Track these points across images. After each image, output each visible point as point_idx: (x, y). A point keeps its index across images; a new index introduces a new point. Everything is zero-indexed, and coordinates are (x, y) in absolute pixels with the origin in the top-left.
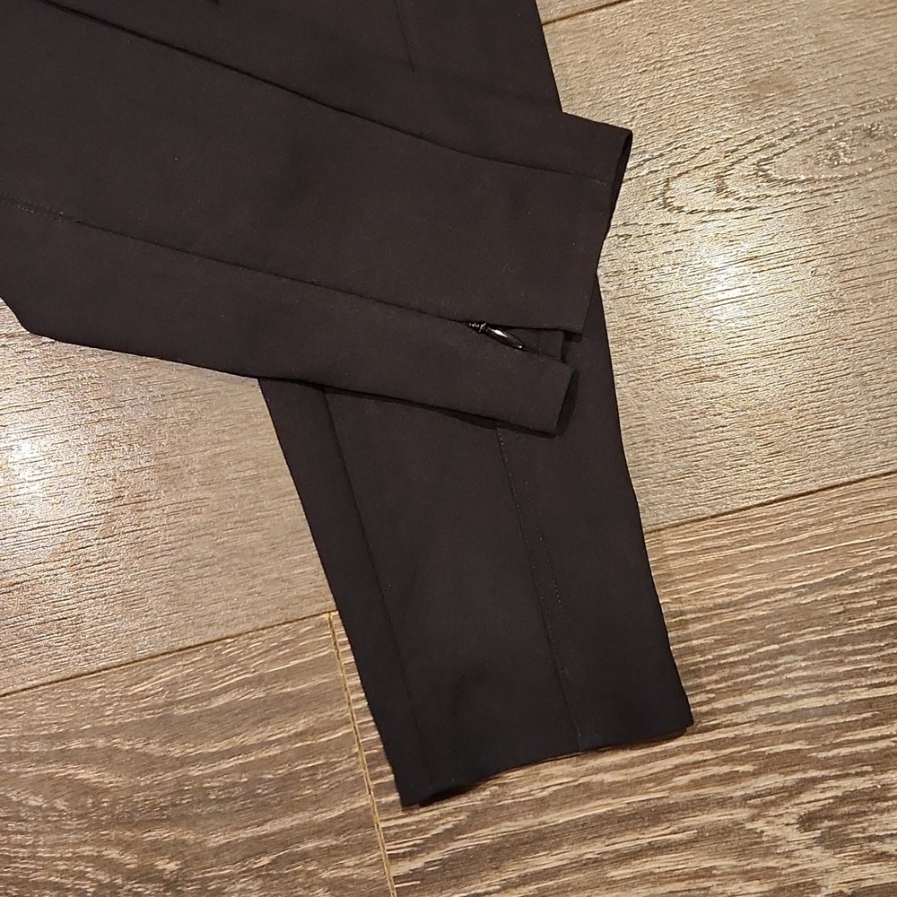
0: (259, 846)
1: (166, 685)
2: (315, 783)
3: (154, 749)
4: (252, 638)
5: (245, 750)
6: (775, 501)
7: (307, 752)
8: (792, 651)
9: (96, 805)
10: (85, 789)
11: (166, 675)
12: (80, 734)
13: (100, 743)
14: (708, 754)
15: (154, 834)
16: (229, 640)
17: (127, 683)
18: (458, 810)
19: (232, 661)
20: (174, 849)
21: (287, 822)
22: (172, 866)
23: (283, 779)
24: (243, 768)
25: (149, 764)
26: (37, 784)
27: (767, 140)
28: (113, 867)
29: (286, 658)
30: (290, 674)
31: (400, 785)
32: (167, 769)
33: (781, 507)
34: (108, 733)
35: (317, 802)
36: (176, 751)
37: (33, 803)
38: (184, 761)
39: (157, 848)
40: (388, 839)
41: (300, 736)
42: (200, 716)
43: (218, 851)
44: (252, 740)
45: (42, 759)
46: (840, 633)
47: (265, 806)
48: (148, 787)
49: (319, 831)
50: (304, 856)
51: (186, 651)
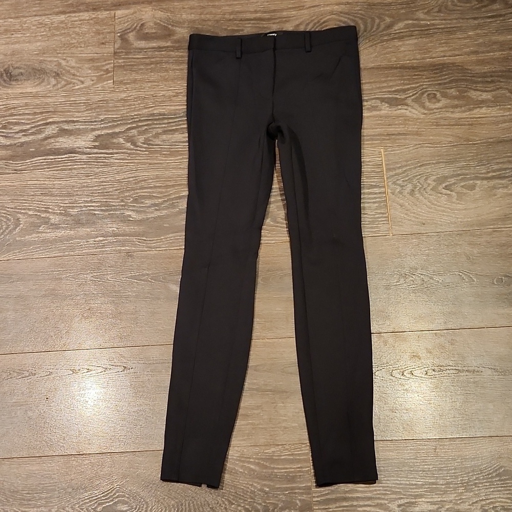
0: (286, 489)
1: (272, 451)
2: (300, 478)
3: (267, 464)
4: (292, 445)
5: (287, 468)
7: (300, 472)
8: (402, 471)
9: (254, 474)
10: (253, 470)
11: (273, 449)
12: (253, 458)
13: (257, 461)
14: (381, 488)
15: (264, 483)
16: (287, 445)
17: (264, 449)
18: (329, 490)
19: (287, 449)
20: (268, 486)
21: (294, 485)
22: (267, 489)
23: (294, 476)
24: (285, 472)
25: (266, 467)
26: (242, 467)
28: (255, 487)
29: (298, 451)
30: (299, 455)
31: (316, 482)
32: (269, 469)
33: (404, 441)
34: (258, 459)
35: (301, 482)
36: (272, 466)
37: (240, 470)
38: (274, 468)
39: (265, 485)
40: (314, 493)
41: (299, 468)
42: (278, 459)
43: (278, 488)
44: (289, 467)
45: (244, 462)
46: (412, 469)
47: (289, 481)
48: (266, 472)
49: (300, 488)
50: (295, 493)
51: (278, 445)
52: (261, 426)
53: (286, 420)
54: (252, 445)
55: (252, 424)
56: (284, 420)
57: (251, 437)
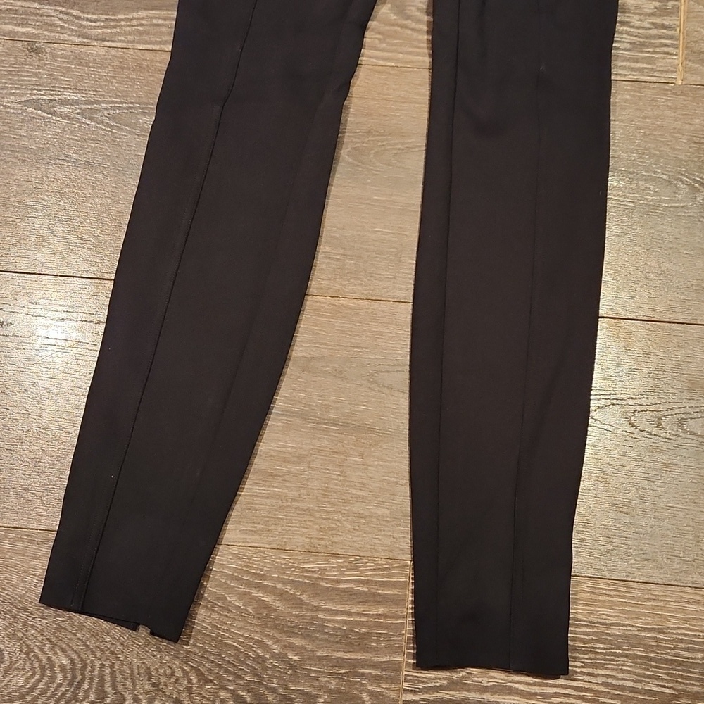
0: (341, 663)
1: (320, 568)
2: (378, 641)
3: (304, 598)
4: (369, 560)
5: (349, 614)
6: (640, 582)
7: (380, 625)
8: (626, 656)
9: (268, 616)
10: (265, 606)
11: (323, 564)
12: (272, 579)
13: (279, 586)
14: (572, 692)
15: (291, 640)
16: (358, 557)
17: (302, 561)
18: (445, 679)
19: (356, 568)
20: (300, 650)
21: (360, 656)
22: (296, 658)
23: (364, 634)
24: (345, 622)
25: (300, 604)
26: (242, 596)
27: (688, 410)
28: (267, 648)
29: (383, 576)
30: (383, 584)
32: (308, 610)
33: (642, 586)
34: (284, 582)
35: (376, 651)
36: (315, 604)
37: (237, 604)
38: (318, 609)
39: (291, 647)
40: (406, 681)
41: (379, 616)
42: (333, 589)
43: (321, 659)
44: (354, 610)
45: (247, 584)
46: (652, 655)
47: (351, 645)
48: (296, 616)
49: (374, 665)
50: (363, 675)
51: (336, 556)
52: (301, 505)
53: (363, 497)
54: (274, 546)
55: (279, 496)
56: (359, 497)
57: (273, 527)
